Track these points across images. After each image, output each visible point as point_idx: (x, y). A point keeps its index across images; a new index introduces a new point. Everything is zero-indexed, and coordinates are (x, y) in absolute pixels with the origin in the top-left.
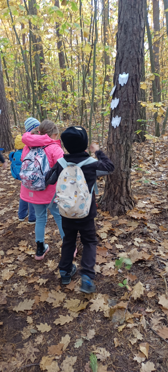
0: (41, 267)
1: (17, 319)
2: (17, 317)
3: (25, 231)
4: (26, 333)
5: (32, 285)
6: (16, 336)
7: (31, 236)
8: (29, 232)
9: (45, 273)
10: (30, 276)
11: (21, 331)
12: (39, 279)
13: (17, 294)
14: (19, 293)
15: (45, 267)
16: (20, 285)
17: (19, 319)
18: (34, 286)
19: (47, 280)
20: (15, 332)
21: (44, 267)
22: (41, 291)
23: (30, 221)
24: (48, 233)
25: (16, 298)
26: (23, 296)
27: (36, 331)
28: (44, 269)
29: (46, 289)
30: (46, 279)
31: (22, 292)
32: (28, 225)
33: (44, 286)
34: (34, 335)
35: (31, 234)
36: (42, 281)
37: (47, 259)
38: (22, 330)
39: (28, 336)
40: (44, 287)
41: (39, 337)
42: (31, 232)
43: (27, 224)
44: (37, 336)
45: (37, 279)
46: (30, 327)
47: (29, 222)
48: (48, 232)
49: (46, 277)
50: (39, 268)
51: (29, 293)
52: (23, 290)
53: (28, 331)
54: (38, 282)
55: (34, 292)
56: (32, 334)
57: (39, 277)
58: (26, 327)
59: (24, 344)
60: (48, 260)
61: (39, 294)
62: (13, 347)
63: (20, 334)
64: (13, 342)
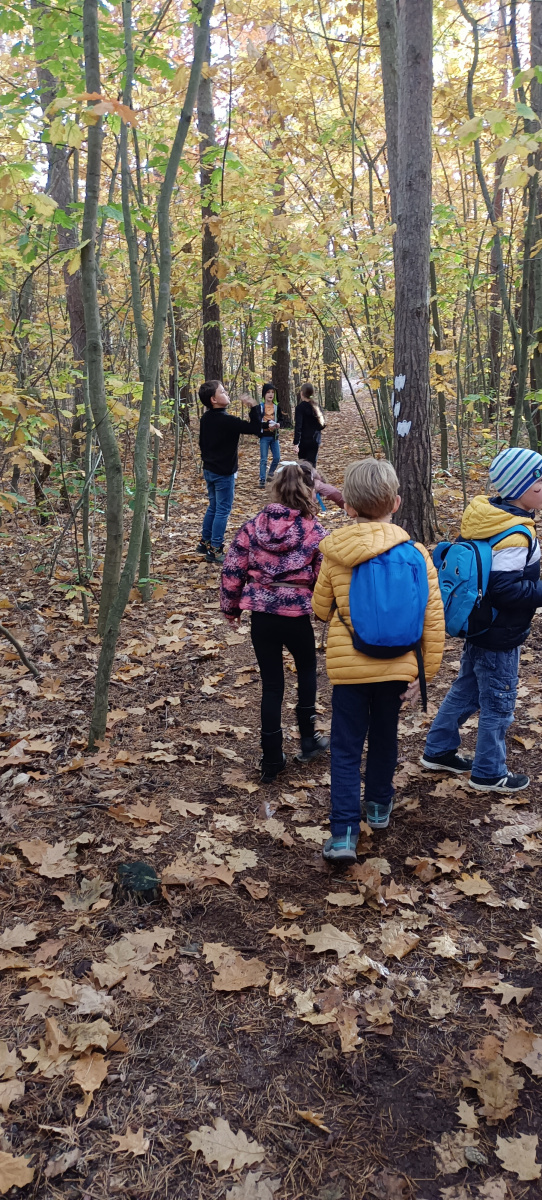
0: (506, 943)
1: (423, 1095)
2: (424, 1091)
3: (457, 811)
4: (448, 1154)
5: (474, 996)
6: (415, 1153)
7: (475, 831)
8: (470, 814)
9: (522, 966)
10: (472, 964)
11: (435, 1143)
12: (501, 983)
13: (427, 1013)
14: (431, 1011)
15: (523, 946)
16: (435, 987)
17: (428, 1099)
18: (482, 1001)
19: (528, 991)
20: (412, 1139)
21: (517, 946)
22: (507, 1024)
24: (535, 833)
25: (422, 1024)
26: (445, 1024)
27: (484, 1159)
28: (519, 952)
29: (525, 1023)
30: (523, 986)
31: (443, 1012)
33: (515, 1011)
34: (478, 1171)
35: (476, 822)
36: (509, 991)
37: (529, 922)
38: (439, 1141)
39: (456, 1166)
40: (518, 1015)
41: (493, 1184)
42: (478, 817)
44: (487, 1177)
45: (492, 980)
46: (464, 1139)
48: (535, 830)
49: (524, 980)
50: (502, 946)
51: (464, 1019)
52: (444, 1006)
53: (458, 1150)
54: (497, 990)
55: (483, 1020)
56: (471, 1164)
57: (501, 976)
58: (450, 1133)
59: (442, 1190)
60: (533, 925)
61: (499, 1034)
62: (408, 1187)
63: (431, 1150)
64: (406, 1170)
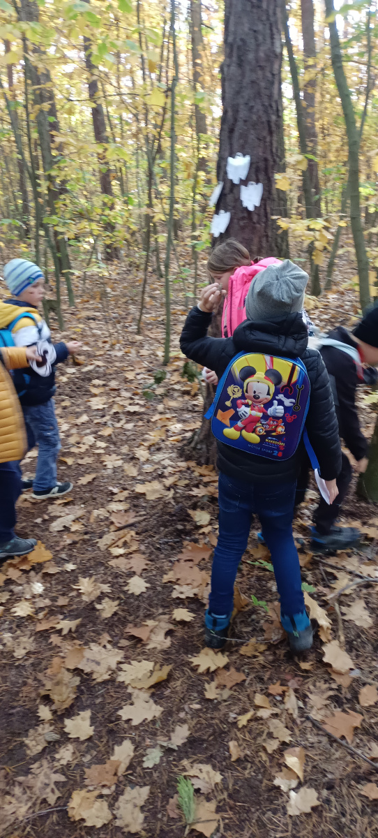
0: (63, 595)
1: (14, 711)
2: (13, 708)
3: (24, 516)
4: (34, 743)
5: (44, 635)
6: (11, 750)
7: (39, 527)
8: (34, 516)
9: (75, 607)
10: (41, 615)
11: (24, 739)
12: (62, 622)
13: (13, 657)
14: (15, 654)
15: (74, 593)
16: (17, 637)
17: (18, 712)
18: (49, 637)
19: (78, 621)
20: (9, 741)
21: (71, 595)
22: (67, 647)
23: (37, 493)
24: (77, 519)
25: (11, 665)
26: (26, 660)
27: (57, 737)
28: (72, 599)
29: (78, 642)
30: (76, 619)
31: (24, 652)
32: (33, 501)
33: (72, 637)
34: (54, 746)
35: (39, 520)
36: (66, 625)
37: (77, 577)
38: (27, 736)
39: (40, 748)
40: (74, 638)
41: (64, 750)
42: (39, 517)
43: (31, 500)
44: (60, 747)
45: (56, 622)
46: (43, 729)
47: (34, 496)
48: (78, 516)
49: (76, 615)
50: (61, 598)
51: (38, 652)
52: (25, 648)
53: (40, 738)
54: (59, 627)
55: (50, 649)
56: (49, 743)
57: (61, 617)
58: (34, 729)
59: (32, 766)
60: (80, 578)
61: (62, 654)
62: (8, 774)
63: (22, 745)
64: (6, 763)
